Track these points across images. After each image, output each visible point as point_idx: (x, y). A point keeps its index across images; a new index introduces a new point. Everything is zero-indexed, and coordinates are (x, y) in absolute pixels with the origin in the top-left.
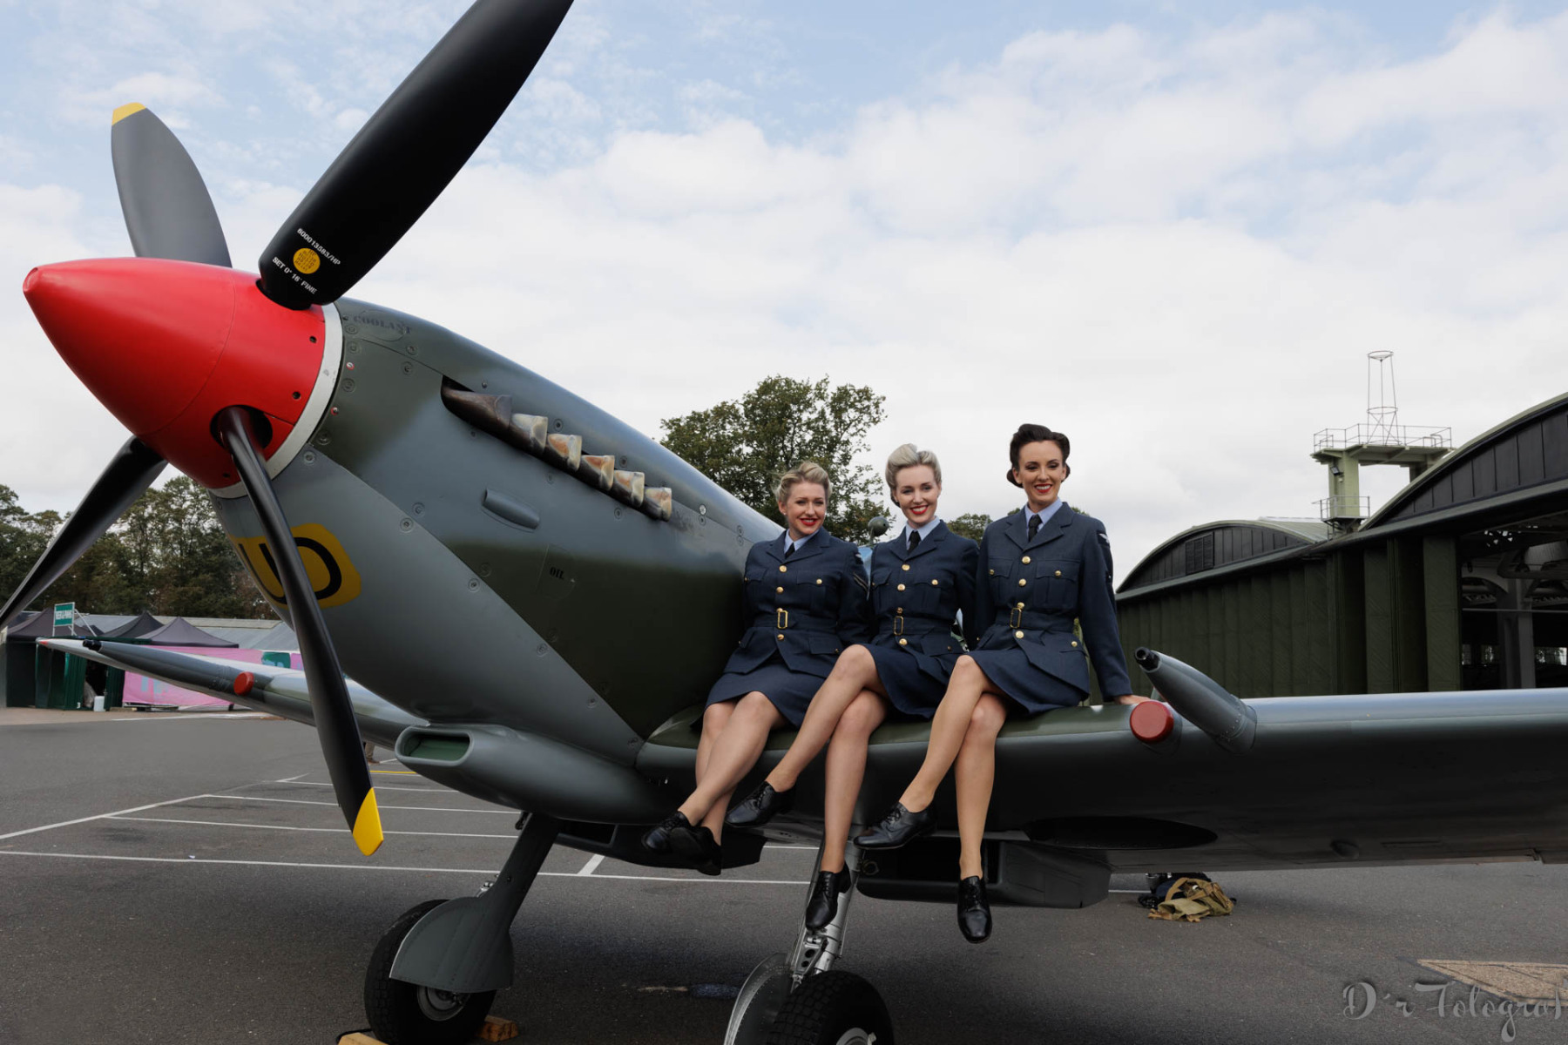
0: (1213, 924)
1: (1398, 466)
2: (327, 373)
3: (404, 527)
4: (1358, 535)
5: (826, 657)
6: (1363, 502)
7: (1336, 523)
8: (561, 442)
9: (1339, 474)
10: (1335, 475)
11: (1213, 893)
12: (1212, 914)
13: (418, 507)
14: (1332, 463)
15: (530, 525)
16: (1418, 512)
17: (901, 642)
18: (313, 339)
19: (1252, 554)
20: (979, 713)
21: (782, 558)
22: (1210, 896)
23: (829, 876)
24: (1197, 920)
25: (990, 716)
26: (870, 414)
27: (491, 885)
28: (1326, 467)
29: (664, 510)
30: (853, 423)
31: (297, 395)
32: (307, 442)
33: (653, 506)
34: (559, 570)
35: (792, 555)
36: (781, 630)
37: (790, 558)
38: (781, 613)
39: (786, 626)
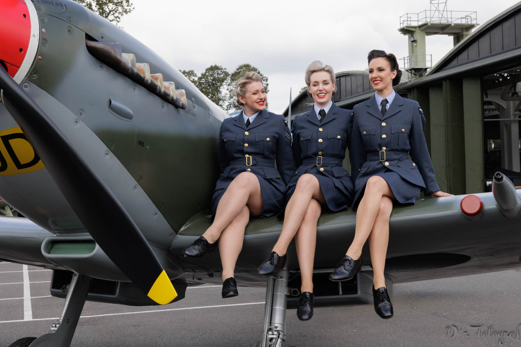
1: (447, 36)
2: (34, 36)
3: (75, 124)
4: (426, 78)
5: (275, 179)
6: (428, 58)
7: (413, 71)
8: (142, 68)
9: (414, 41)
10: (412, 42)
13: (81, 112)
14: (410, 35)
16: (460, 63)
17: (321, 169)
18: (25, 15)
21: (245, 127)
23: (308, 294)
25: (387, 207)
27: (57, 326)
28: (407, 37)
29: (184, 103)
31: (21, 50)
32: (25, 77)
33: (178, 101)
34: (142, 142)
35: (250, 125)
36: (249, 167)
37: (250, 127)
38: (248, 157)
39: (251, 164)
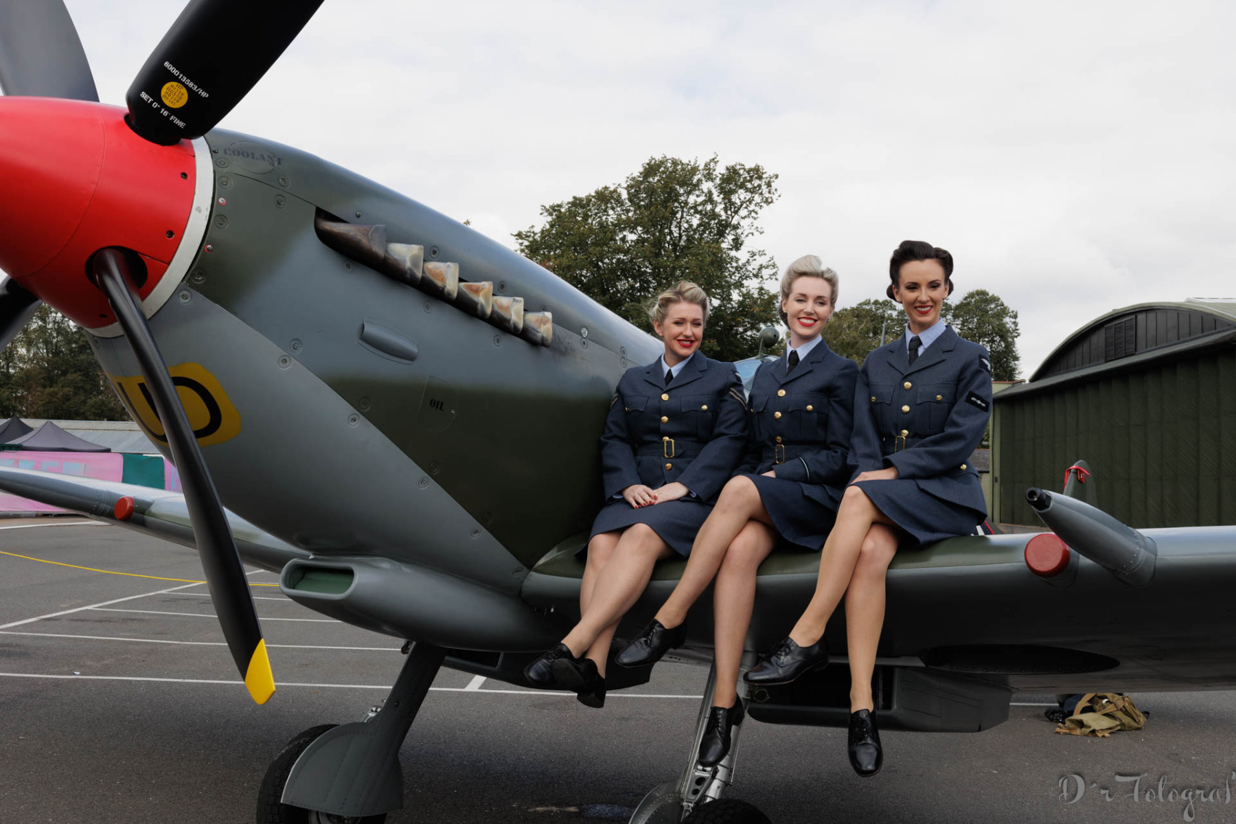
0: (1123, 738)
2: (199, 210)
3: (281, 364)
8: (437, 271)
11: (1124, 706)
12: (1123, 728)
13: (295, 344)
15: (409, 357)
18: (184, 175)
19: (1178, 339)
20: (869, 545)
21: (662, 384)
22: (1121, 710)
23: (722, 711)
24: (1107, 735)
25: (881, 547)
26: (761, 194)
27: (379, 710)
29: (545, 335)
30: (745, 205)
31: (171, 233)
32: (182, 281)
33: (533, 331)
34: (438, 402)
35: (673, 381)
36: (669, 460)
37: (671, 385)
38: (667, 442)
39: (673, 454)
